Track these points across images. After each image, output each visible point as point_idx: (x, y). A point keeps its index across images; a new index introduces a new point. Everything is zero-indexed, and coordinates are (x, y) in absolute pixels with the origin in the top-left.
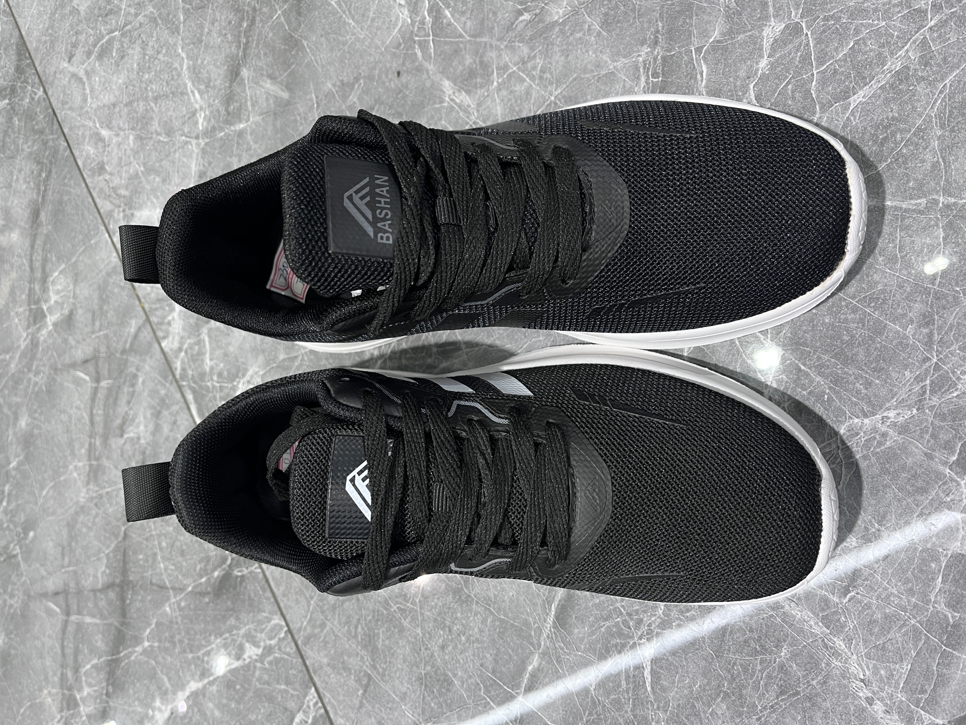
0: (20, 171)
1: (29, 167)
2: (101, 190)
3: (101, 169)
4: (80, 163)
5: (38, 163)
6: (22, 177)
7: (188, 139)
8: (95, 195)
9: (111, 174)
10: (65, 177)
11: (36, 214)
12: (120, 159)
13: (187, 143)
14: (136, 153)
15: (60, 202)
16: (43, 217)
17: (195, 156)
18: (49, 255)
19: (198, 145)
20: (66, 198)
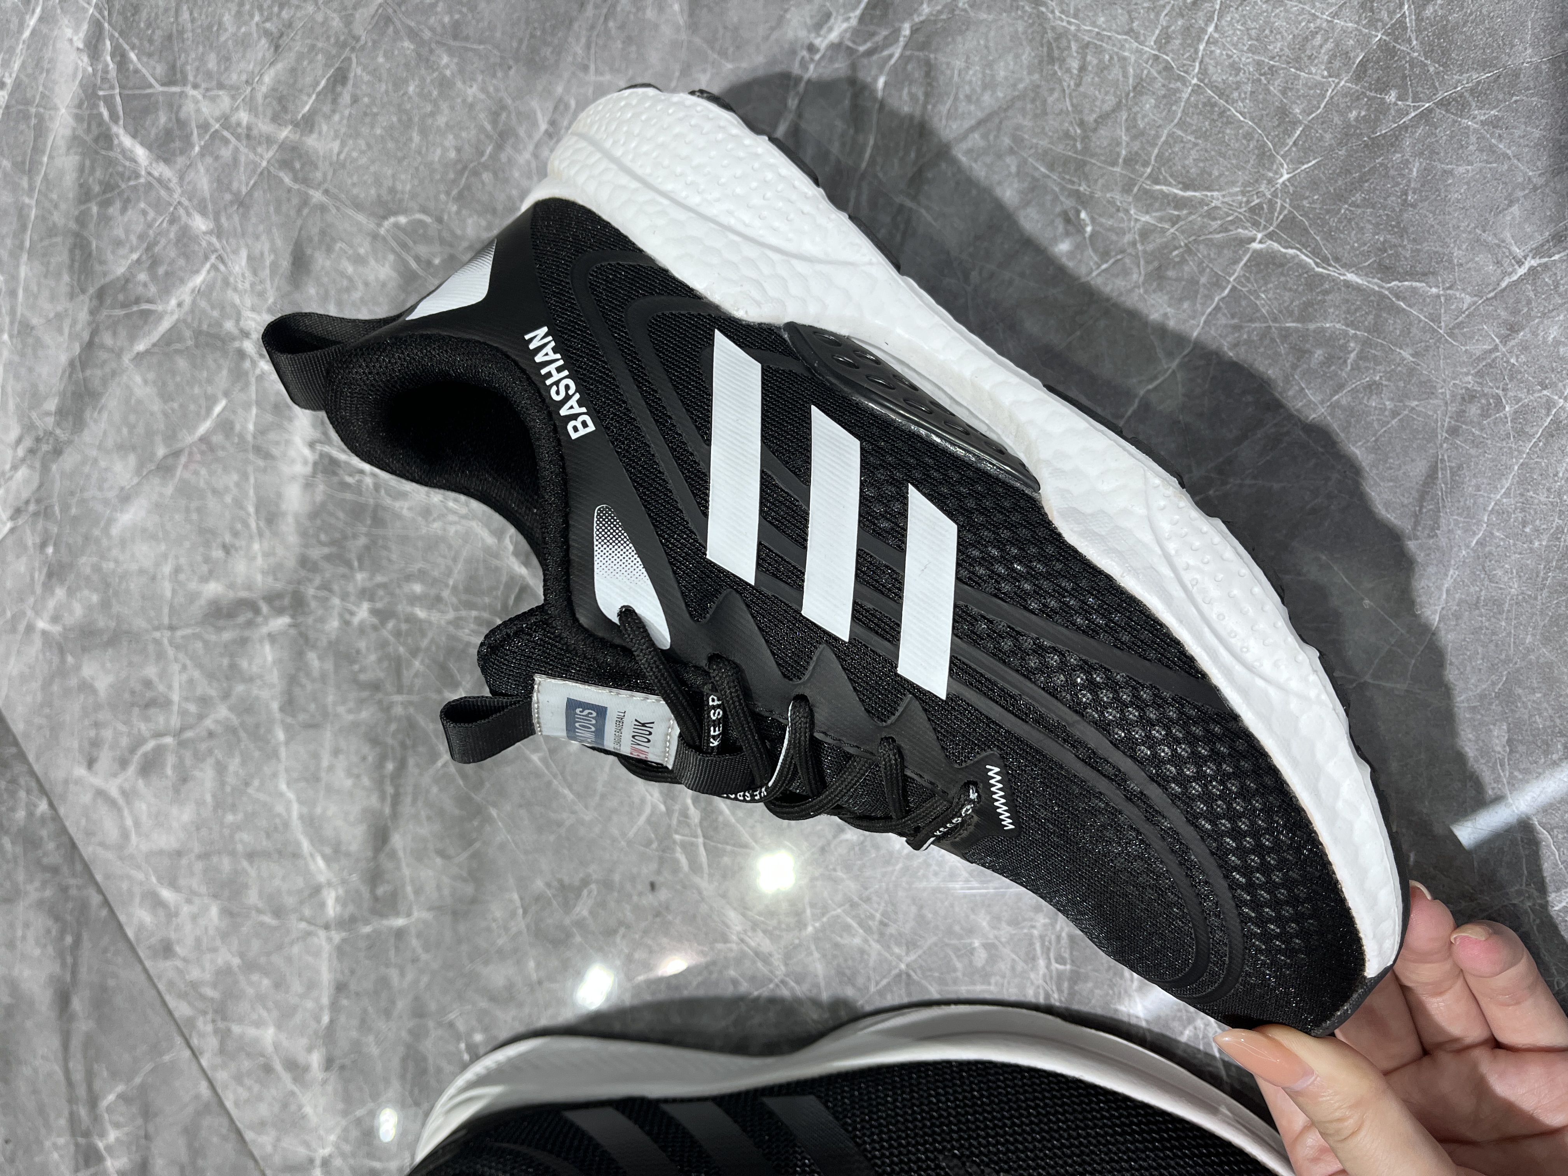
0: (27, 925)
1: (40, 922)
2: (171, 984)
3: (166, 950)
4: (130, 933)
5: (57, 918)
6: (31, 934)
7: (312, 928)
8: (161, 987)
9: (185, 960)
10: (105, 951)
11: (63, 999)
12: (198, 941)
13: (309, 934)
14: (225, 936)
15: (104, 988)
16: (77, 1004)
17: (325, 955)
18: (96, 1066)
19: (329, 939)
20: (111, 983)
